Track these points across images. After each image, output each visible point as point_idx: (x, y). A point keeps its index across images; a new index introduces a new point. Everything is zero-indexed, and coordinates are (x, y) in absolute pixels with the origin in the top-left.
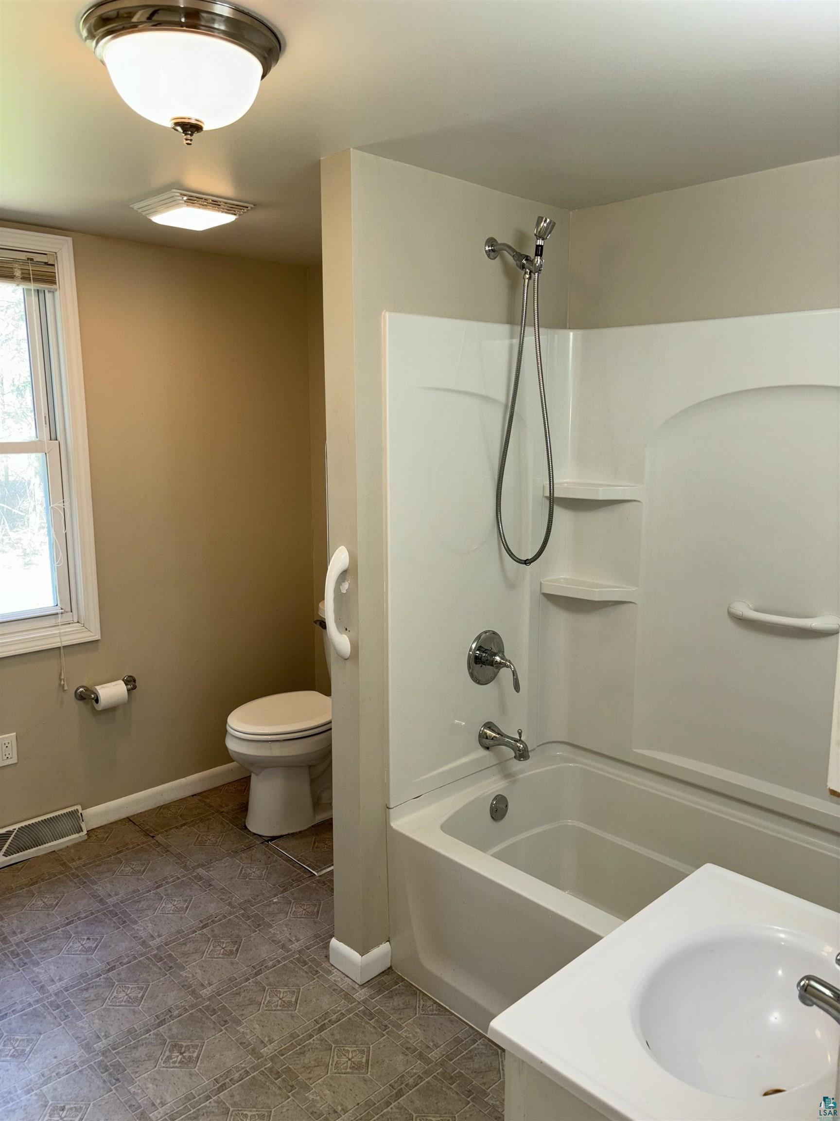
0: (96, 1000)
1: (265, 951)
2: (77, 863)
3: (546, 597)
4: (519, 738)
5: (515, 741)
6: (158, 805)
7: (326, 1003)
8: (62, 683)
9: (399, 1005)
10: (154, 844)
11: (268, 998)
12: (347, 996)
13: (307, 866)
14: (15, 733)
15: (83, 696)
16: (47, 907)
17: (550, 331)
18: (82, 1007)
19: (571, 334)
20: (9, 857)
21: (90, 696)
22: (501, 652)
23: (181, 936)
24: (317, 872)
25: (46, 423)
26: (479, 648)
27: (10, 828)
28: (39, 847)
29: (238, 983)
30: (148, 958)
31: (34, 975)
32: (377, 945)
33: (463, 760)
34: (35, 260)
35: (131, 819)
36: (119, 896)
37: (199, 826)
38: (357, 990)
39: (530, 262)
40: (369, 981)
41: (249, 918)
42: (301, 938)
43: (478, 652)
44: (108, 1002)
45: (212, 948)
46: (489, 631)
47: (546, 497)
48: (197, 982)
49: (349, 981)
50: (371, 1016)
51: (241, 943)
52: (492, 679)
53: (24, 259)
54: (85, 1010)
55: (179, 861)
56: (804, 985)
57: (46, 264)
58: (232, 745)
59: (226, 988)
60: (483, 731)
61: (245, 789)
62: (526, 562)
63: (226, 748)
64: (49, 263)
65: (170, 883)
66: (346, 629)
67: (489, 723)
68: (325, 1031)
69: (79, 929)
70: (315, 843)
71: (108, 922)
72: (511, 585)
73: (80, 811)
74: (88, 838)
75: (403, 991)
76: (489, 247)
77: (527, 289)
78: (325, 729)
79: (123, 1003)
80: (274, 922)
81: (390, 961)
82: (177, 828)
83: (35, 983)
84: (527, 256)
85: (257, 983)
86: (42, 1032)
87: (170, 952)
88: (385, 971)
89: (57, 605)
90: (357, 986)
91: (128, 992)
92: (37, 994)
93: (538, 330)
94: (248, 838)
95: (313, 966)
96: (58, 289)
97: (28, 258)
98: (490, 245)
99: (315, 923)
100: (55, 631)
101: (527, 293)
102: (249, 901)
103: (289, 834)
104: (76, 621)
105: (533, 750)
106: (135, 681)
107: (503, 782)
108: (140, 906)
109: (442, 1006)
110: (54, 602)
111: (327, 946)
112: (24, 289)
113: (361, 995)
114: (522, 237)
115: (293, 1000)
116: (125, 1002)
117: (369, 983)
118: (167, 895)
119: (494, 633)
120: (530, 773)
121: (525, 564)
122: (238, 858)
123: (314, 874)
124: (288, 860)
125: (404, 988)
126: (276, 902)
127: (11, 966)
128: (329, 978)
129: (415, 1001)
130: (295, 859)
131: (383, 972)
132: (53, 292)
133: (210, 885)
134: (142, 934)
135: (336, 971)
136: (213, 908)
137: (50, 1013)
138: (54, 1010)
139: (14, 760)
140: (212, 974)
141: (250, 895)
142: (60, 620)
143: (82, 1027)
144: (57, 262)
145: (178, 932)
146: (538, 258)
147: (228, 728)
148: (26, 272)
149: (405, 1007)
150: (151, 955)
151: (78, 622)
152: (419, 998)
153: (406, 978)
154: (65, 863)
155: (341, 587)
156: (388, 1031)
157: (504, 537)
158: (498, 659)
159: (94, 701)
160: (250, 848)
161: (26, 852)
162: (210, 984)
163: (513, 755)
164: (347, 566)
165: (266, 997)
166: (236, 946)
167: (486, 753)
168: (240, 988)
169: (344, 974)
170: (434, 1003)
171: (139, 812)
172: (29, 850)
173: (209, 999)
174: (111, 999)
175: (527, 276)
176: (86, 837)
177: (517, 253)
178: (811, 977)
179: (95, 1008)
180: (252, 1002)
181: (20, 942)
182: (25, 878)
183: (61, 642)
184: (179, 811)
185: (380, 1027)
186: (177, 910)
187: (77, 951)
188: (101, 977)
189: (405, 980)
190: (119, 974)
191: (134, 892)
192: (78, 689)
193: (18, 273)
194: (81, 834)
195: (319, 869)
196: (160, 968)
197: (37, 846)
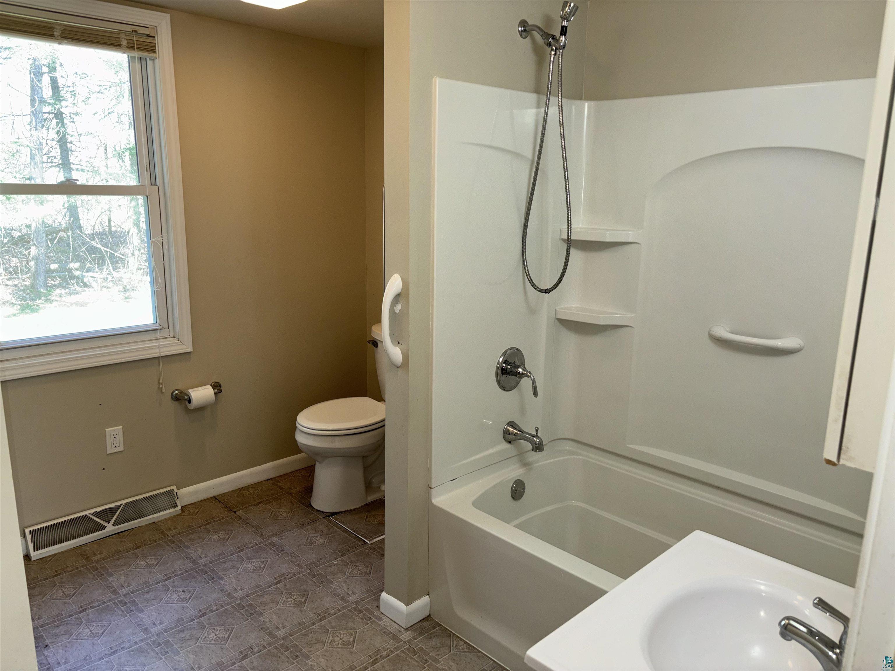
0: (191, 639)
1: (327, 602)
2: (173, 532)
3: (560, 322)
4: (536, 434)
5: (532, 436)
6: (239, 487)
7: (378, 642)
8: (161, 386)
9: (436, 644)
10: (236, 517)
11: (331, 638)
12: (395, 637)
13: (361, 536)
14: (121, 427)
15: (179, 398)
16: (149, 566)
17: (570, 101)
18: (179, 645)
19: (586, 105)
20: (117, 527)
21: (184, 398)
22: (522, 365)
23: (259, 590)
24: (369, 541)
25: (147, 171)
26: (505, 362)
27: (118, 503)
28: (142, 519)
29: (307, 626)
30: (233, 607)
31: (138, 619)
32: (419, 598)
33: (491, 451)
34: (139, 32)
35: (217, 498)
36: (208, 558)
37: (272, 504)
38: (402, 633)
39: (556, 41)
40: (412, 626)
41: (314, 576)
42: (357, 592)
43: (504, 365)
44: (200, 641)
45: (284, 599)
46: (513, 348)
47: (563, 240)
48: (273, 625)
49: (397, 626)
50: (415, 652)
51: (308, 595)
52: (515, 386)
53: (130, 30)
54: (181, 647)
55: (257, 531)
56: (784, 624)
57: (148, 35)
58: (300, 439)
59: (297, 630)
60: (506, 428)
61: (310, 475)
62: (546, 291)
63: (295, 441)
64: (151, 35)
65: (250, 548)
66: (399, 343)
67: (511, 422)
68: (378, 664)
69: (176, 583)
70: (367, 518)
71: (200, 578)
72: (532, 311)
73: (176, 490)
74: (182, 513)
75: (440, 634)
76: (521, 28)
77: (553, 63)
78: (381, 426)
79: (213, 642)
80: (334, 580)
81: (429, 610)
82: (254, 505)
83: (140, 626)
84: (553, 36)
85: (321, 626)
86: (147, 665)
87: (251, 602)
88: (425, 618)
89: (157, 323)
90: (403, 630)
91: (217, 633)
92: (142, 635)
93: (561, 100)
94: (313, 514)
95: (367, 614)
96: (158, 58)
97: (133, 30)
98: (522, 26)
99: (368, 580)
100: (155, 344)
101: (553, 67)
102: (314, 563)
103: (345, 511)
104: (172, 336)
105: (546, 444)
106: (220, 386)
107: (521, 470)
108: (225, 566)
109: (471, 645)
110: (154, 320)
111: (378, 599)
112: (128, 56)
113: (406, 636)
114: (548, 20)
115: (351, 640)
116: (214, 641)
117: (412, 627)
118: (248, 557)
119: (518, 350)
120: (543, 463)
121: (545, 292)
122: (305, 529)
123: (367, 543)
124: (345, 531)
125: (441, 631)
126: (336, 564)
127: (120, 613)
128: (380, 623)
129: (449, 642)
130: (351, 530)
131: (423, 619)
132: (153, 60)
133: (282, 550)
134: (227, 588)
135: (385, 618)
136: (284, 568)
137: (152, 650)
138: (156, 647)
139: (121, 448)
140: (286, 620)
141: (315, 558)
142: (159, 334)
143: (179, 661)
144: (157, 34)
145: (257, 586)
146: (562, 37)
147: (297, 425)
148: (131, 42)
149: (441, 646)
150: (235, 604)
151: (174, 337)
152: (453, 639)
153: (442, 624)
154: (163, 532)
155: (395, 308)
156: (429, 664)
157: (528, 270)
158: (520, 370)
159: (187, 402)
160: (314, 521)
161: (131, 522)
162: (284, 627)
163: (531, 447)
164: (400, 291)
165: (329, 637)
166: (304, 598)
167: (508, 446)
168: (308, 630)
169: (392, 620)
170: (465, 643)
171: (224, 492)
172: (133, 522)
173: (283, 639)
174: (203, 639)
175: (553, 53)
176: (180, 512)
177: (545, 32)
178: (791, 618)
179: (190, 646)
180: (318, 641)
181: (127, 594)
182: (131, 544)
183: (160, 353)
184: (256, 492)
185: (421, 661)
186: (255, 570)
187: (174, 600)
188: (195, 621)
189: (441, 625)
190: (209, 619)
191: (220, 554)
192: (173, 392)
193: (124, 43)
194: (176, 509)
195: (370, 538)
196: (243, 615)
197: (140, 518)
